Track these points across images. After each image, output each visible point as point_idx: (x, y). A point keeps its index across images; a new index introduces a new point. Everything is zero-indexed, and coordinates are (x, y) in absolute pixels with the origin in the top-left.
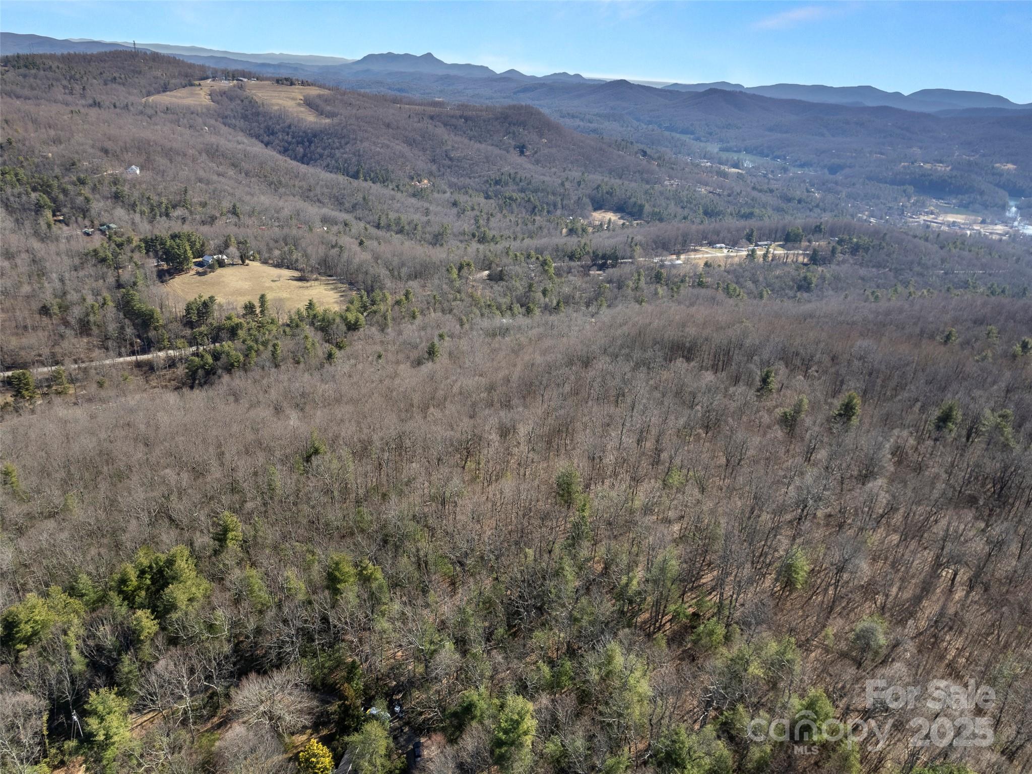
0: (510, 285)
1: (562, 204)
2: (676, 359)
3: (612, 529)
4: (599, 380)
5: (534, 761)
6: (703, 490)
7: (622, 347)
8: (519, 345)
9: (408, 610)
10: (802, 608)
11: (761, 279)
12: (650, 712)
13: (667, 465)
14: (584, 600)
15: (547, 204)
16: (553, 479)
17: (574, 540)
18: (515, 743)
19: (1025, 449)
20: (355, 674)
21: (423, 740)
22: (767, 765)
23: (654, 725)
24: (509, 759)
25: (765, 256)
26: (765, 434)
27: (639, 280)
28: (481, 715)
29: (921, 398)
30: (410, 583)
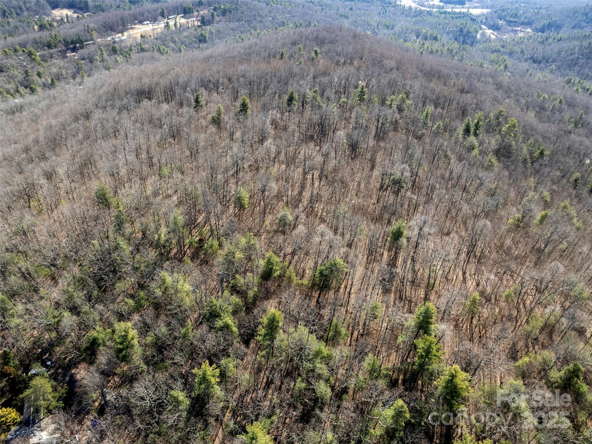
0: (10, 74)
1: (26, 7)
2: (142, 101)
3: (139, 212)
4: (99, 125)
5: (143, 350)
6: (182, 173)
7: (107, 101)
8: (35, 115)
9: (30, 306)
10: (251, 216)
11: (177, 40)
12: (194, 297)
13: (158, 165)
14: (138, 257)
15: (13, 8)
16: (93, 194)
17: (119, 225)
18: (130, 346)
19: (327, 106)
20: (9, 358)
21: (73, 371)
22: (258, 296)
23: (199, 303)
24: (128, 356)
25: (175, 25)
26: (206, 132)
27: (102, 54)
28: (103, 342)
29: (278, 91)
30: (23, 290)
